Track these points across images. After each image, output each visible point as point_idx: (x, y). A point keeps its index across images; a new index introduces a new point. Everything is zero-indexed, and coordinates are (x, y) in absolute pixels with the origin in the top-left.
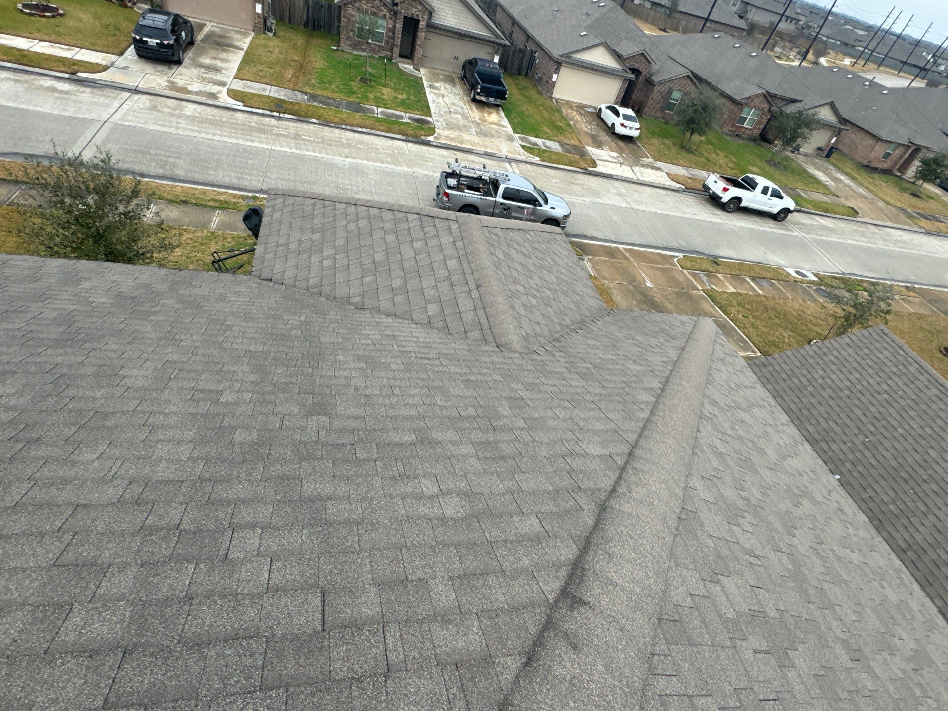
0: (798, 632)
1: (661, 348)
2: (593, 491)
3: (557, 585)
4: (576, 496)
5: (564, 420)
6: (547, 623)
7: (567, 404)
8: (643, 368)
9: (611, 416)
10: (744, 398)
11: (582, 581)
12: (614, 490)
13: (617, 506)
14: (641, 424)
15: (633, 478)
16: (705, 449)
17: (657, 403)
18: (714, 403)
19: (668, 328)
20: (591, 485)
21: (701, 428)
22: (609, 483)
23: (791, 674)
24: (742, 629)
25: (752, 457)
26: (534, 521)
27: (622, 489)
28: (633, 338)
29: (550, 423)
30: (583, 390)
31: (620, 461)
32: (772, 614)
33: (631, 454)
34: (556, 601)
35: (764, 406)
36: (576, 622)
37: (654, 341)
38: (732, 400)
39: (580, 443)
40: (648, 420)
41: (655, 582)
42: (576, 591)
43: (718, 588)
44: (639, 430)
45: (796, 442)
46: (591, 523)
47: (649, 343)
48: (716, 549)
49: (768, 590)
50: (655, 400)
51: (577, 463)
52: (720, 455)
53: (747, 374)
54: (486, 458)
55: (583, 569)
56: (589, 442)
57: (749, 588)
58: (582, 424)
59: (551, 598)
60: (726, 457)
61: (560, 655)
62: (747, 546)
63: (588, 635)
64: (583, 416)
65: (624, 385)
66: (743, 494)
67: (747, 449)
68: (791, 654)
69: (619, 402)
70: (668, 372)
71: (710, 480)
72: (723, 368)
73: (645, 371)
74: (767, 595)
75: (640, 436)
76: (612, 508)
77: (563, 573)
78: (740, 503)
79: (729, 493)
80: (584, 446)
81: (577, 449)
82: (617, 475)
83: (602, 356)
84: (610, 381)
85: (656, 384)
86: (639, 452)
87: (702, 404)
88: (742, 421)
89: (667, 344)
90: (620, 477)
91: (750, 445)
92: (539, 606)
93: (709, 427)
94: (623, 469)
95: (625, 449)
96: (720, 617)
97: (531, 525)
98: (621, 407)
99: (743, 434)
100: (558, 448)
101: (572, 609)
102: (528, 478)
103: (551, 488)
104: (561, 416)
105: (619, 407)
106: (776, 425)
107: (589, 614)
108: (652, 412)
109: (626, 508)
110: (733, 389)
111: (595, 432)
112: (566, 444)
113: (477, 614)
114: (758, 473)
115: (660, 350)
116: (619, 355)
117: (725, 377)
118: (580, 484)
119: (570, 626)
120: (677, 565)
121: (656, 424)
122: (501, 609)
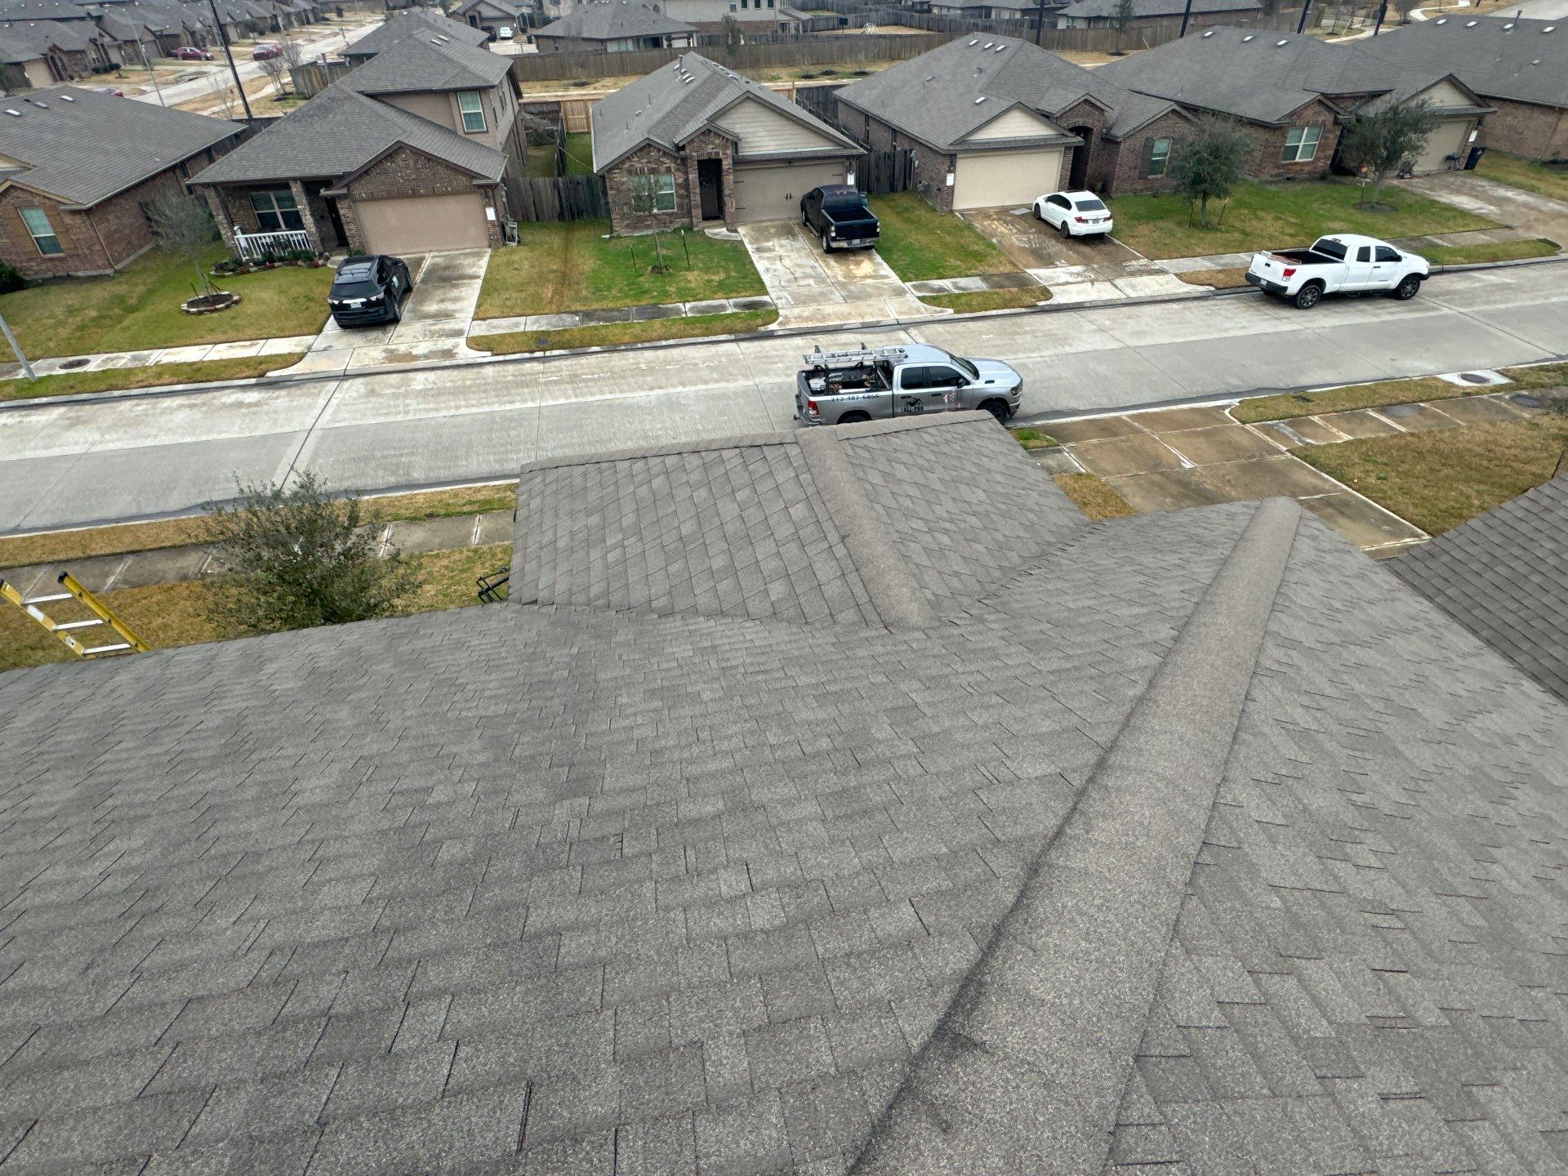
0: (1501, 1049)
1: (1184, 568)
2: (1019, 842)
3: (932, 1019)
4: (988, 855)
5: (985, 727)
6: (901, 1090)
7: (994, 700)
8: (1145, 610)
9: (1074, 704)
10: (1367, 624)
11: (976, 1004)
12: (1059, 833)
13: (1061, 862)
14: (1127, 709)
15: (1100, 807)
16: (1266, 730)
17: (1163, 665)
18: (1293, 644)
19: (1200, 531)
20: (1019, 831)
21: (1257, 693)
22: (1052, 822)
23: (1481, 1135)
24: (1349, 1057)
25: (1384, 728)
26: (907, 911)
27: (1075, 829)
28: (1133, 562)
29: (959, 737)
30: (1028, 669)
31: (1077, 781)
32: (1431, 1020)
33: (1101, 765)
34: (925, 1048)
35: (1417, 629)
36: (956, 1082)
37: (1173, 559)
38: (1338, 632)
39: (1008, 763)
40: (1141, 700)
41: (1133, 990)
42: (963, 1025)
43: (1291, 982)
44: (1121, 718)
45: (1500, 684)
46: (1009, 899)
47: (1163, 564)
48: (1288, 910)
49: (1420, 974)
50: (1161, 660)
51: (995, 799)
52: (1303, 737)
53: (1377, 579)
54: (837, 818)
55: (981, 984)
56: (1024, 757)
57: (1369, 975)
58: (1015, 728)
59: (915, 1044)
60: (1321, 737)
61: (917, 1144)
62: (1368, 895)
63: (976, 1102)
64: (1019, 714)
65: (1106, 646)
66: (1358, 799)
67: (1370, 715)
68: (1481, 1094)
69: (1092, 678)
70: (1191, 606)
71: (1274, 784)
72: (1315, 578)
73: (1149, 613)
74: (1417, 984)
75: (1121, 731)
76: (1050, 866)
77: (945, 996)
78: (1349, 816)
79: (1322, 801)
80: (1013, 766)
81: (1003, 773)
82: (1071, 805)
83: (1070, 605)
84: (1081, 646)
85: (1165, 632)
86: (1115, 758)
87: (1261, 649)
88: (1359, 666)
89: (1197, 558)
90: (1074, 809)
91: (1379, 706)
92: (892, 1062)
93: (1278, 690)
94: (1081, 793)
95: (1091, 757)
96: (1296, 1039)
97: (900, 919)
98: (1095, 685)
99: (1360, 688)
100: (968, 780)
101: (950, 1058)
102: (906, 838)
103: (944, 850)
104: (981, 722)
105: (1089, 687)
106: (1447, 659)
107: (983, 1064)
108: (1151, 684)
109: (1077, 863)
110: (1337, 610)
111: (1039, 737)
112: (983, 769)
113: (779, 1089)
114: (1398, 754)
115: (1183, 572)
116: (1103, 596)
117: (1318, 594)
118: (999, 834)
119: (943, 1090)
120: (1187, 952)
121: (1156, 702)
122: (823, 1076)
